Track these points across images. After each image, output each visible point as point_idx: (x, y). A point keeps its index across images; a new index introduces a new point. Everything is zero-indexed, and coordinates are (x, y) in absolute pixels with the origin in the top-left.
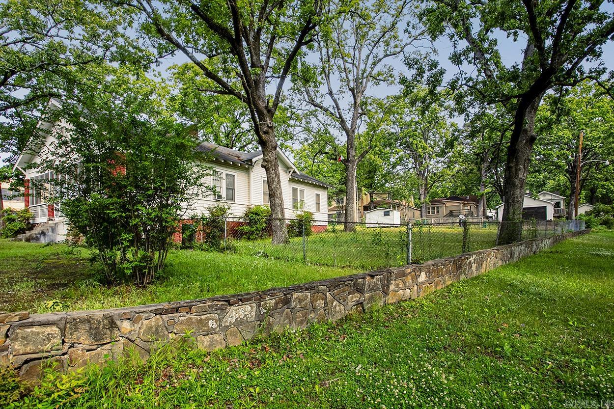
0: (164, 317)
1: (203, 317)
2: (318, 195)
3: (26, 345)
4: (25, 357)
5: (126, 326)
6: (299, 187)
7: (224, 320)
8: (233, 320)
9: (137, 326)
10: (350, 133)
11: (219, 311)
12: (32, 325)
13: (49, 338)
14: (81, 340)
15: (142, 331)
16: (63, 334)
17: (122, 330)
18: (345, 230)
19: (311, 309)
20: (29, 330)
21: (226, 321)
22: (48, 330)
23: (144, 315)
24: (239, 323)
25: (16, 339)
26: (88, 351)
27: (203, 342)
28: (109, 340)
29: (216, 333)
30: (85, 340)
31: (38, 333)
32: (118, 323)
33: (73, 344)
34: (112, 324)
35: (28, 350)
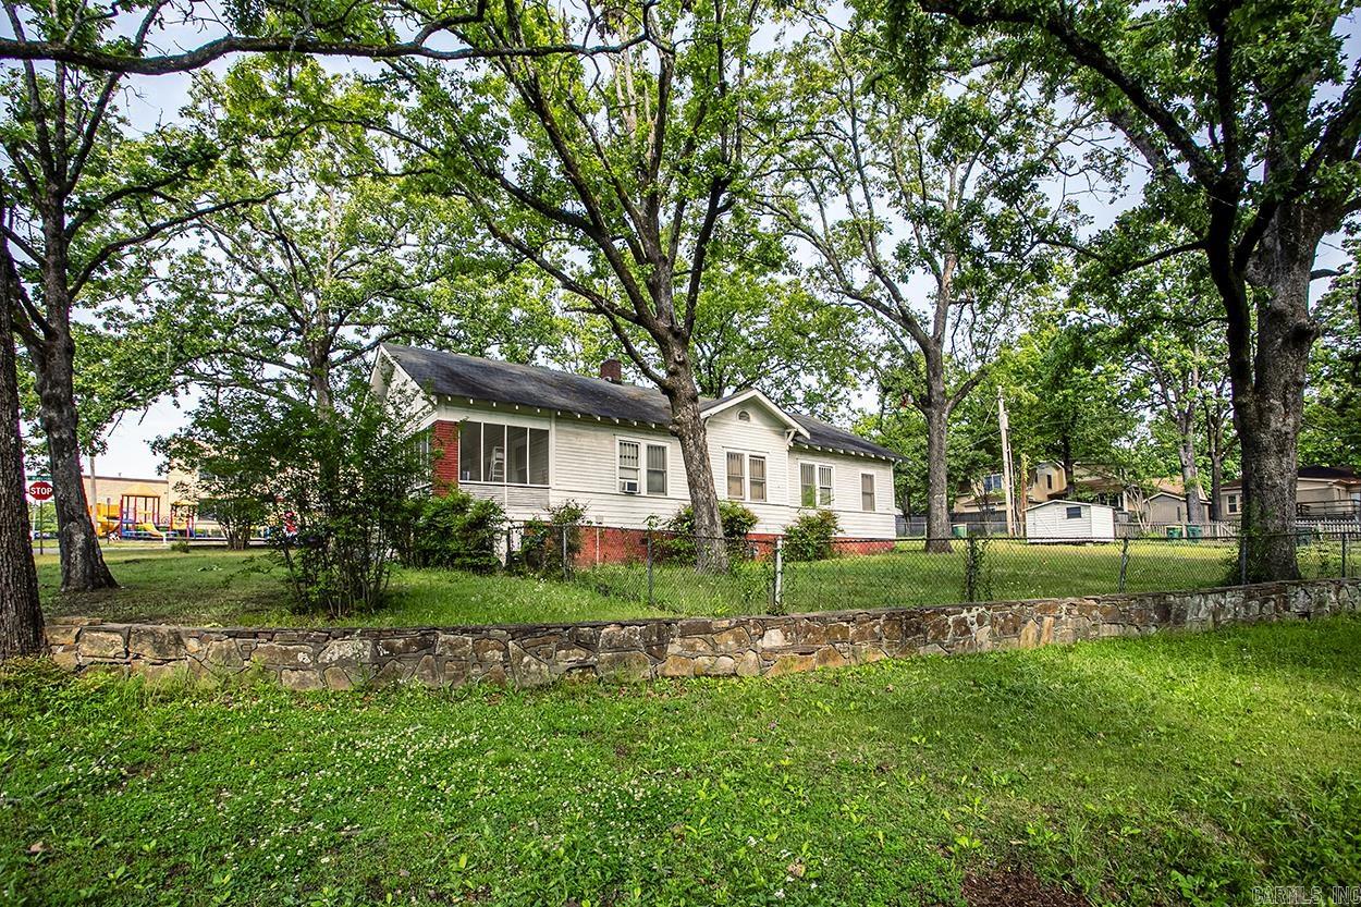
0: (237, 640)
1: (290, 648)
2: (867, 478)
3: (92, 648)
4: (91, 659)
5: (193, 644)
6: (817, 463)
7: (322, 655)
8: (335, 658)
9: (205, 647)
10: (931, 347)
11: (313, 644)
12: (98, 631)
13: (113, 644)
14: (145, 652)
15: (210, 652)
16: (127, 643)
17: (189, 648)
18: (926, 550)
19: (475, 660)
20: (95, 635)
21: (325, 658)
22: (113, 637)
23: (214, 636)
24: (343, 662)
25: (84, 641)
26: (153, 664)
27: (289, 678)
28: (174, 657)
29: (309, 669)
30: (149, 653)
31: (103, 639)
32: (185, 640)
33: (138, 655)
34: (178, 640)
35: (93, 653)
